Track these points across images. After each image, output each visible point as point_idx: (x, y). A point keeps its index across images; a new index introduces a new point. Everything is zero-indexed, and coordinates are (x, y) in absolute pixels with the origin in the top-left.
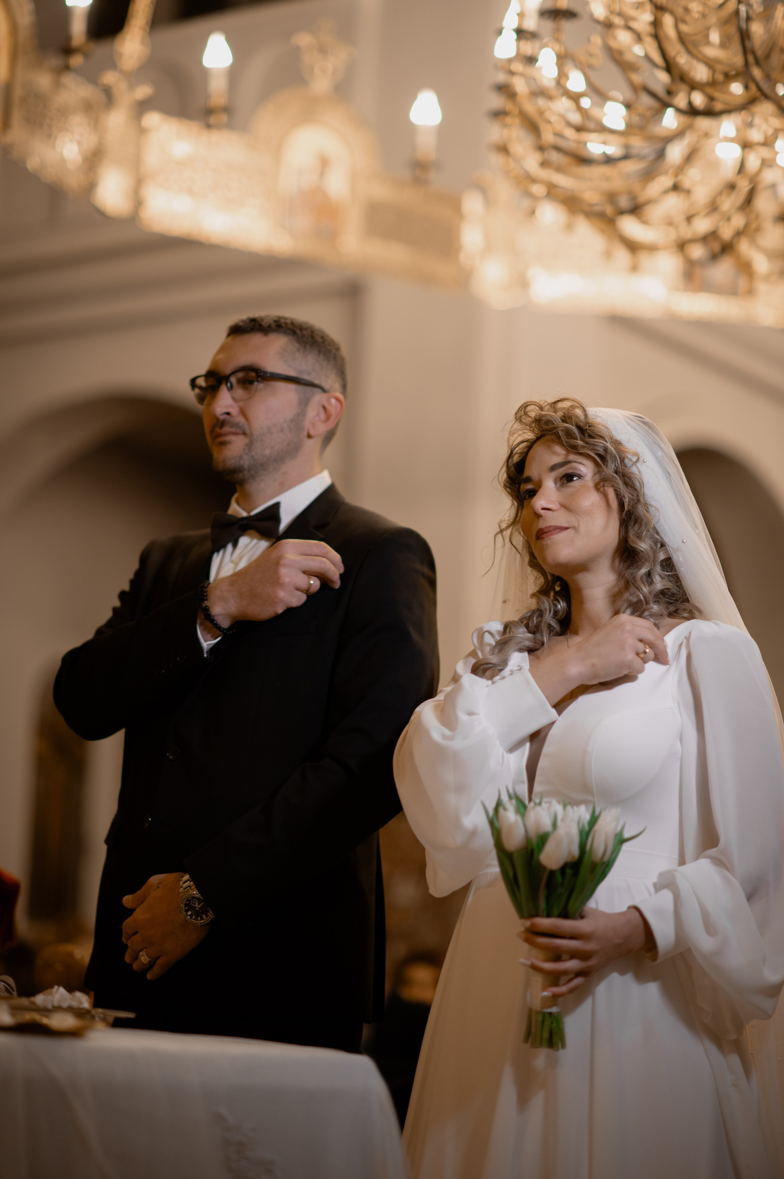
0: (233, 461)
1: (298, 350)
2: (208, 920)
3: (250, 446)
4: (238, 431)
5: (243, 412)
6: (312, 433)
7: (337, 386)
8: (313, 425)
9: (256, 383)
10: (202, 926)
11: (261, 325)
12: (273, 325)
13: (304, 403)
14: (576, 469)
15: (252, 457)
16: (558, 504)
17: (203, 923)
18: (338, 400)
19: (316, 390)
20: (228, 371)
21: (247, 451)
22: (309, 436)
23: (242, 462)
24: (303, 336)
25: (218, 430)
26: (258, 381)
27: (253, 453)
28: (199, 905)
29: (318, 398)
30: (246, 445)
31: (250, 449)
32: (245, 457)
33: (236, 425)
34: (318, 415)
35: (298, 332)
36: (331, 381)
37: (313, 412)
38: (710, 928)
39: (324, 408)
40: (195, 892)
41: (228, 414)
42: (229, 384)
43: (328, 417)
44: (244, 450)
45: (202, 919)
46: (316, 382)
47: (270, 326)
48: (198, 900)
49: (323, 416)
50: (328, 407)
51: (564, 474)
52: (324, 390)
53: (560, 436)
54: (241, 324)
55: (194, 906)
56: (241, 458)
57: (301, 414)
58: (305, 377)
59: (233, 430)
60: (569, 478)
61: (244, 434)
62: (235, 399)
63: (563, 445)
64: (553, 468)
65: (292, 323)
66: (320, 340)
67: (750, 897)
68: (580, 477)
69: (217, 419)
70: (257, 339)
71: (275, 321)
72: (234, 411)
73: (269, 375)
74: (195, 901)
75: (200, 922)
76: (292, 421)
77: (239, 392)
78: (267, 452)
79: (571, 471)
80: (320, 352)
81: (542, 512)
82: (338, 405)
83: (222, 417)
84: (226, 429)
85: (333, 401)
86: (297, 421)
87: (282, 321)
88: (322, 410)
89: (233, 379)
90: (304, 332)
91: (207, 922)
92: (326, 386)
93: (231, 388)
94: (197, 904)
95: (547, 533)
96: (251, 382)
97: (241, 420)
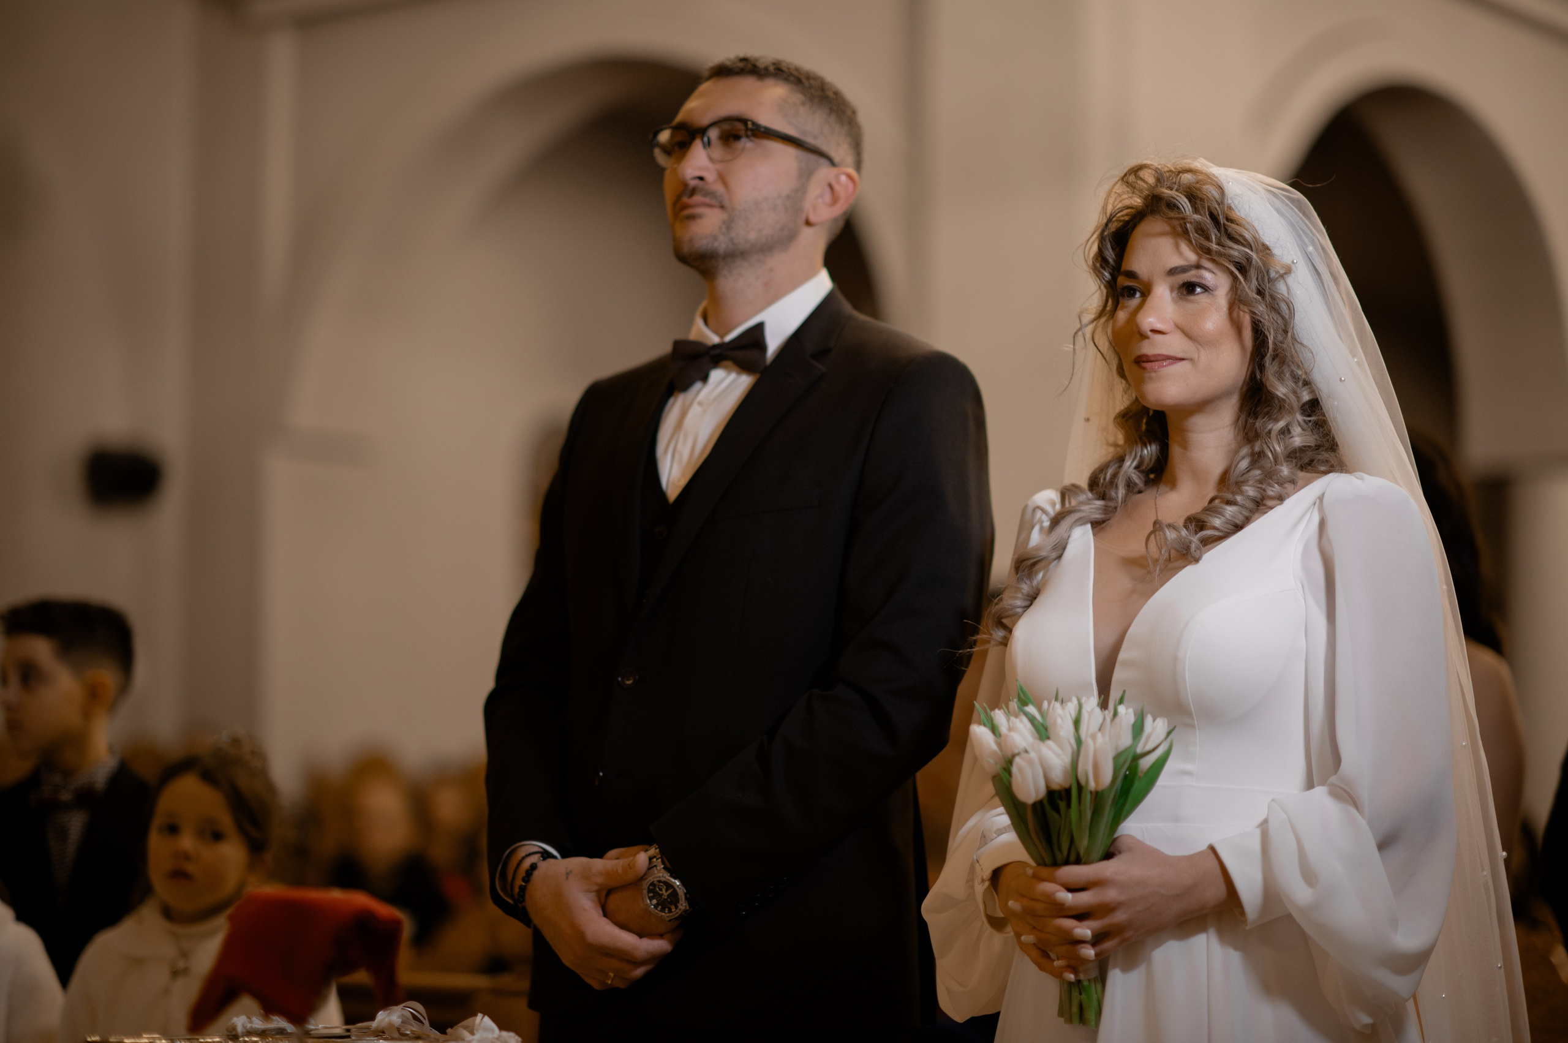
0: (704, 242)
1: (803, 104)
2: (677, 913)
3: (728, 225)
4: (714, 202)
5: (722, 178)
6: (813, 218)
7: (850, 159)
8: (815, 208)
9: (744, 140)
10: (670, 921)
11: (755, 66)
12: (772, 68)
13: (806, 175)
14: (1201, 277)
15: (732, 239)
16: (1172, 323)
17: (672, 916)
18: (850, 177)
19: (823, 161)
20: (705, 121)
21: (724, 230)
22: (808, 223)
23: (716, 244)
24: (811, 87)
25: (685, 199)
26: (747, 136)
27: (733, 235)
28: (666, 891)
29: (824, 173)
30: (724, 222)
31: (729, 228)
32: (721, 238)
33: (712, 194)
34: (821, 196)
35: (804, 80)
36: (841, 151)
37: (816, 191)
38: (1309, 876)
39: (831, 187)
40: (661, 875)
41: (701, 179)
42: (706, 139)
43: (835, 200)
44: (720, 228)
45: (670, 911)
46: (825, 148)
47: (766, 69)
48: (665, 885)
49: (828, 197)
50: (836, 187)
51: (1186, 281)
52: (832, 163)
53: (1187, 229)
54: (728, 63)
55: (661, 892)
56: (715, 238)
57: (801, 190)
58: (810, 140)
59: (707, 200)
60: (1189, 288)
61: (722, 207)
62: (711, 159)
63: (1190, 242)
64: (1172, 272)
65: (797, 69)
66: (831, 94)
67: (1383, 846)
68: (1206, 289)
69: (685, 185)
70: (748, 83)
71: (774, 64)
72: (710, 177)
73: (763, 129)
74: (661, 886)
75: (665, 915)
76: (788, 197)
77: (718, 151)
78: (752, 236)
79: (1194, 280)
80: (831, 110)
81: (1149, 333)
82: (851, 186)
83: (694, 183)
84: (697, 198)
85: (843, 178)
86: (794, 200)
87: (784, 64)
88: (828, 190)
89: (713, 133)
90: (812, 82)
91: (676, 916)
92: (837, 158)
93: (709, 144)
94: (664, 890)
95: (1153, 363)
96: (737, 138)
97: (719, 188)
